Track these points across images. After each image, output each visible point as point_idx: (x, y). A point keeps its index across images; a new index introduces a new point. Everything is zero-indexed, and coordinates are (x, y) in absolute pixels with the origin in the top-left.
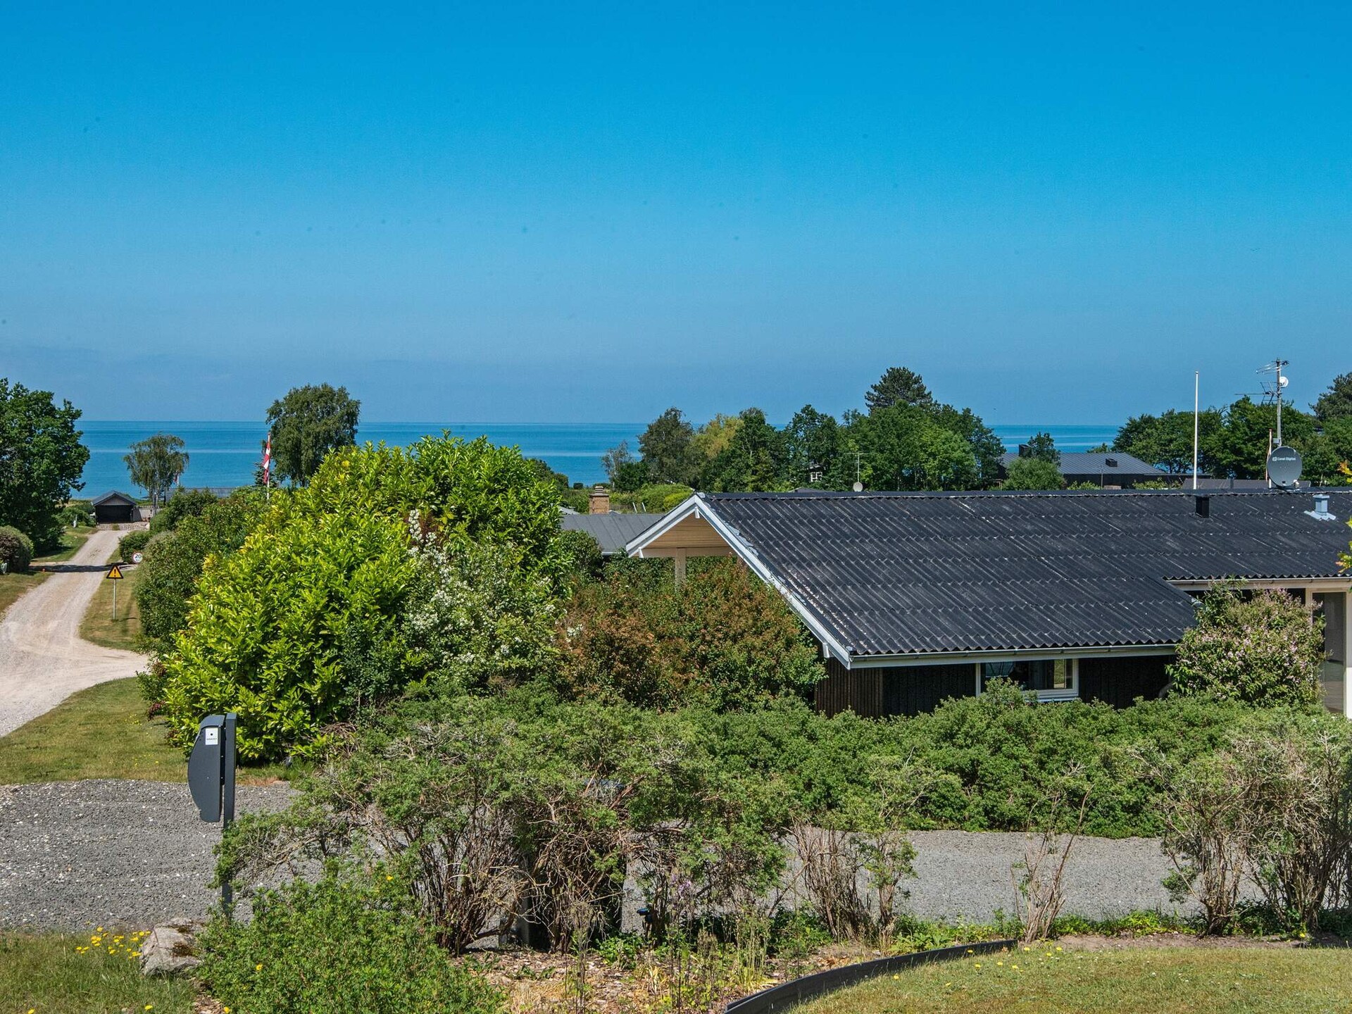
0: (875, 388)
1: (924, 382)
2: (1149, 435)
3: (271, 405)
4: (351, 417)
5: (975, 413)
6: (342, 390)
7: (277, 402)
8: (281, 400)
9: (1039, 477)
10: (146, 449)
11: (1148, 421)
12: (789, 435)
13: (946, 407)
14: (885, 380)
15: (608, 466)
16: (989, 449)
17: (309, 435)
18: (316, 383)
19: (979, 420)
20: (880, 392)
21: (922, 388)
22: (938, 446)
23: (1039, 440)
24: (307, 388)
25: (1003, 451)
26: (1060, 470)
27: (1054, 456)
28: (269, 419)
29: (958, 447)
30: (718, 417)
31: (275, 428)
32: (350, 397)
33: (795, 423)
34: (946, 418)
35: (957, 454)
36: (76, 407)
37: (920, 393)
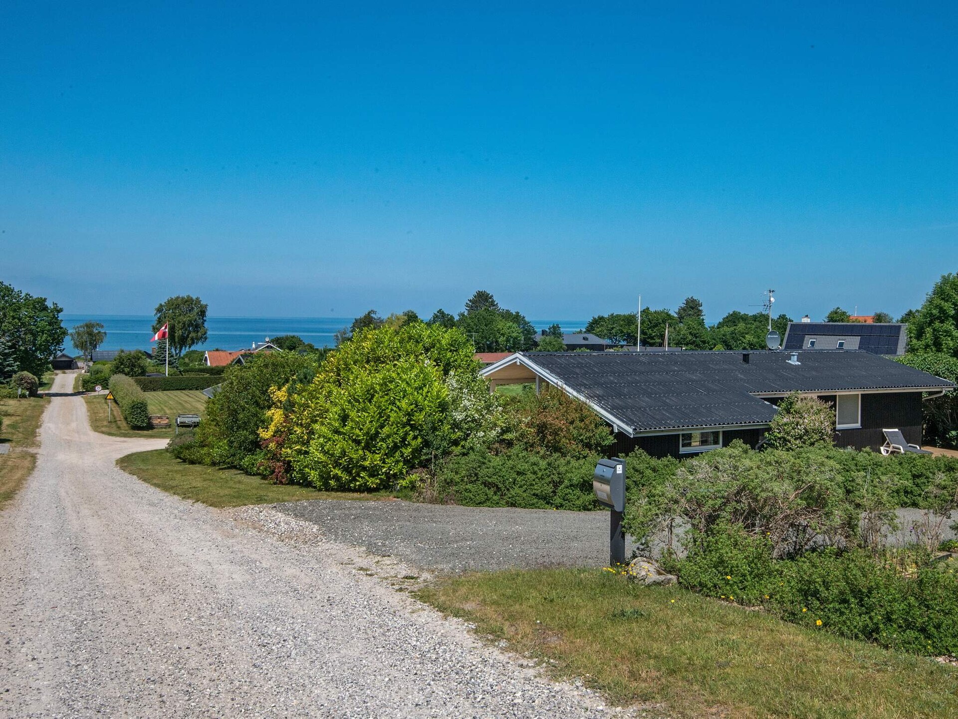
0: (470, 301)
1: (494, 298)
2: (602, 325)
3: (157, 306)
4: (203, 313)
5: (522, 314)
6: (197, 299)
7: (161, 305)
8: (163, 304)
9: (554, 345)
10: (82, 329)
11: (602, 318)
13: (507, 310)
14: (475, 297)
15: (338, 339)
16: (528, 331)
17: (179, 322)
18: (184, 294)
19: (524, 317)
20: (473, 303)
21: (493, 301)
22: (505, 330)
23: (553, 327)
24: (178, 298)
25: (535, 333)
26: (564, 342)
27: (560, 335)
28: (156, 314)
29: (516, 331)
30: (392, 315)
31: (159, 318)
32: (202, 303)
33: (434, 318)
34: (507, 316)
35: (514, 335)
36: (60, 306)
37: (493, 304)
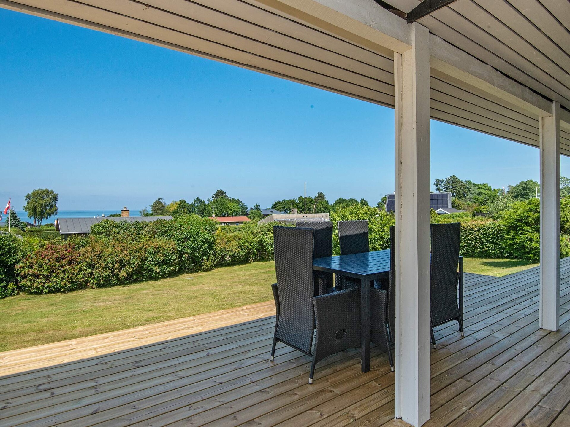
0: (214, 195)
1: (226, 194)
2: (279, 205)
3: (27, 195)
4: (55, 199)
5: (240, 200)
6: (52, 191)
7: (29, 194)
9: (257, 214)
11: (279, 202)
12: (193, 205)
13: (233, 198)
14: (217, 193)
15: (141, 214)
16: (244, 208)
17: (39, 204)
18: (44, 188)
19: (241, 201)
20: (216, 196)
21: (226, 195)
22: (232, 208)
23: (256, 205)
24: (39, 190)
25: (247, 208)
26: (262, 213)
27: (260, 209)
28: (26, 199)
29: (238, 207)
30: (173, 202)
31: (28, 202)
32: (55, 193)
33: (194, 202)
34: (233, 201)
35: (236, 209)
37: (226, 196)
